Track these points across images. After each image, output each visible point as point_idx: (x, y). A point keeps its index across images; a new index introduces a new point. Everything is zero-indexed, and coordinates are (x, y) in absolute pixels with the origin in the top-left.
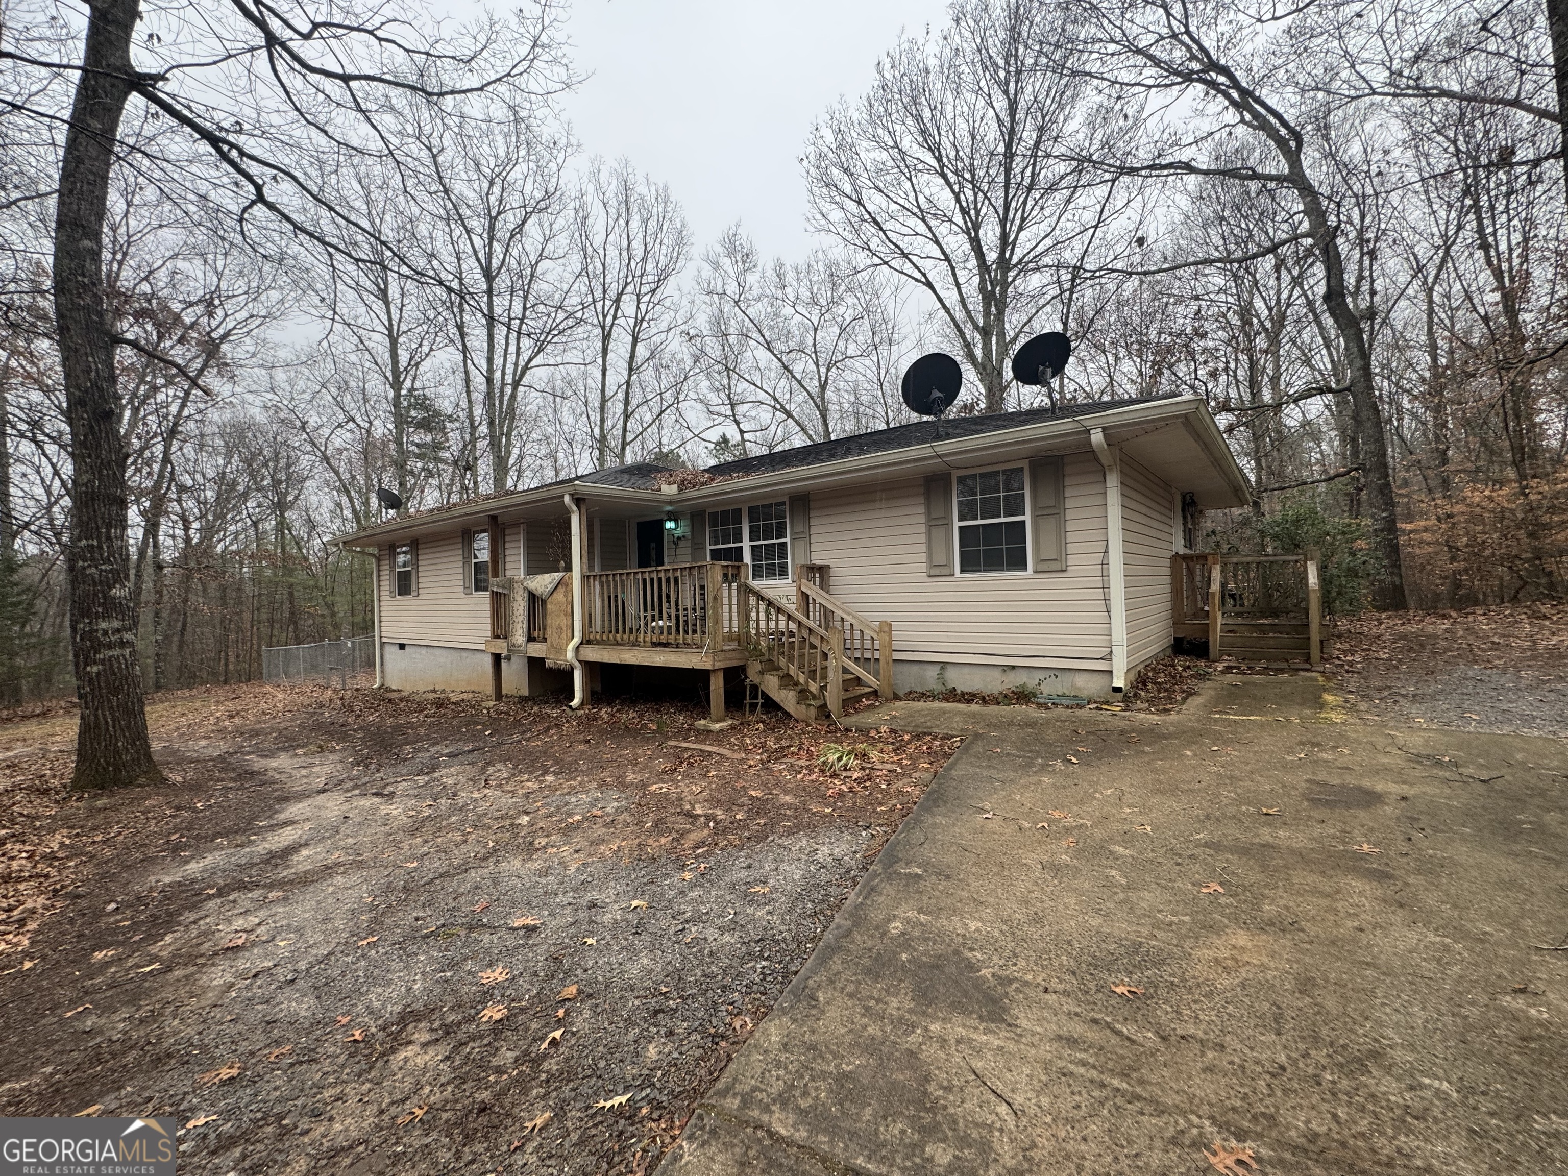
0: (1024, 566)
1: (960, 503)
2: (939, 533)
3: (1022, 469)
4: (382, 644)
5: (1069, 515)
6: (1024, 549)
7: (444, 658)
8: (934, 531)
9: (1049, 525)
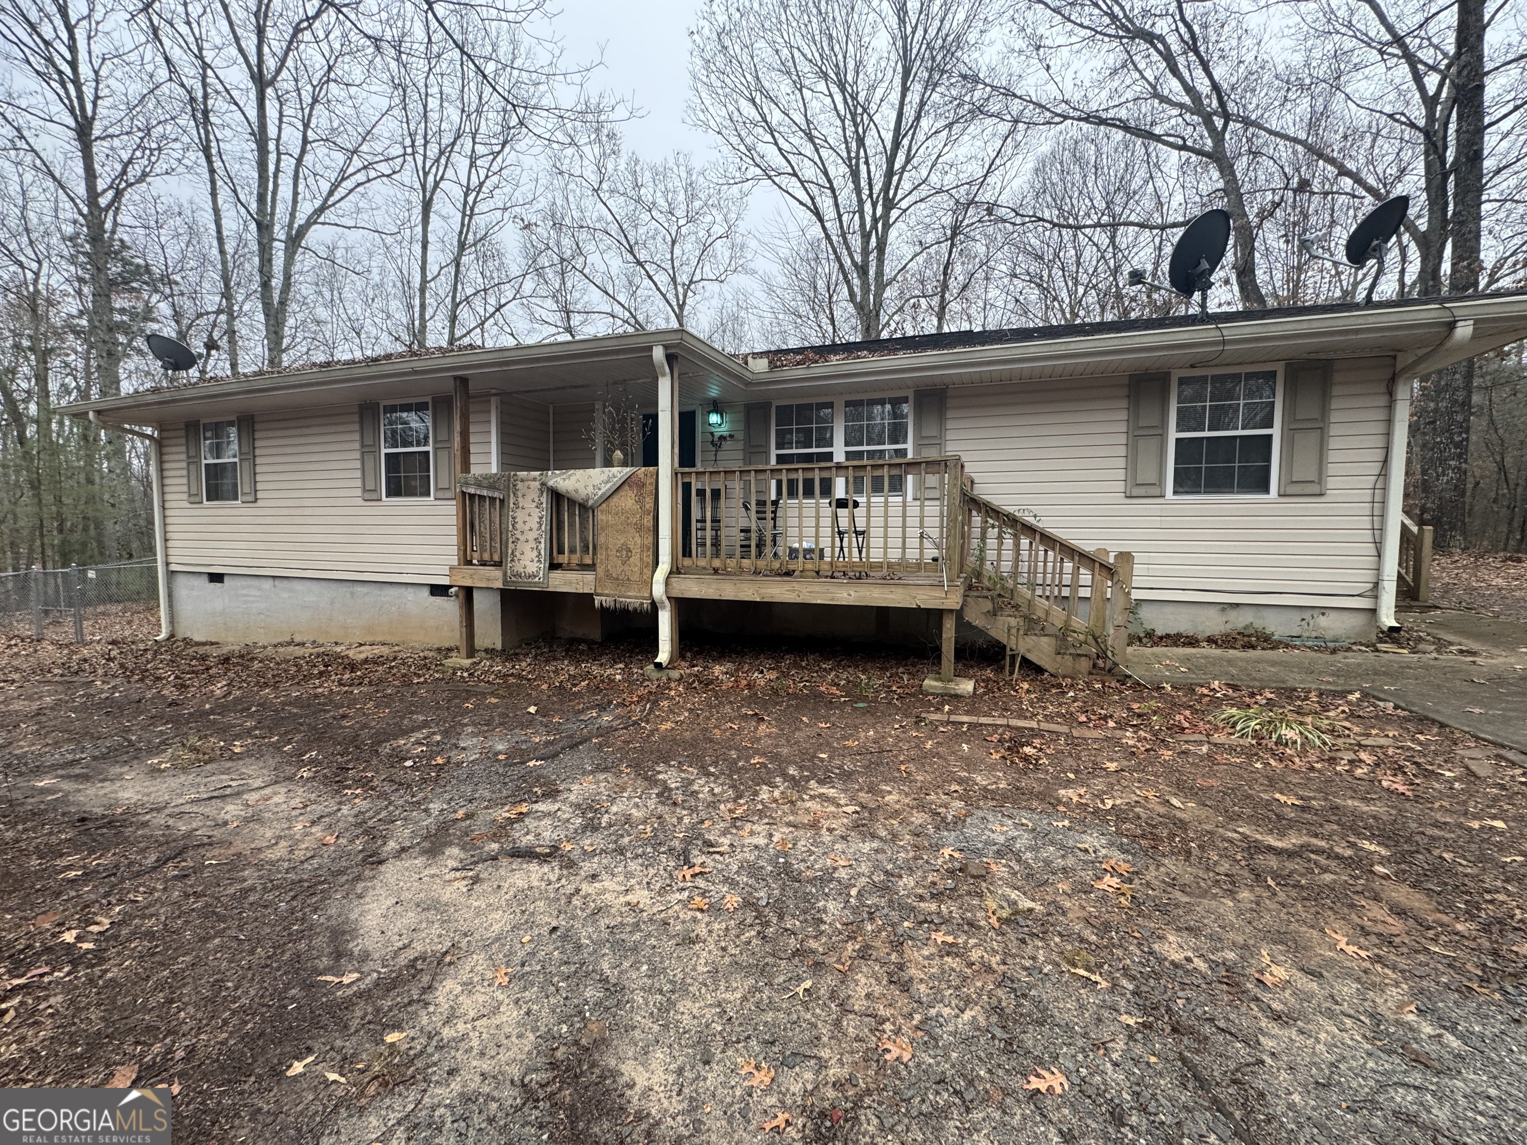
0: (1266, 489)
1: (1179, 410)
2: (1148, 446)
3: (1273, 375)
4: (171, 575)
5: (1334, 430)
6: (1267, 470)
7: (311, 594)
8: (1142, 443)
9: (1307, 442)
